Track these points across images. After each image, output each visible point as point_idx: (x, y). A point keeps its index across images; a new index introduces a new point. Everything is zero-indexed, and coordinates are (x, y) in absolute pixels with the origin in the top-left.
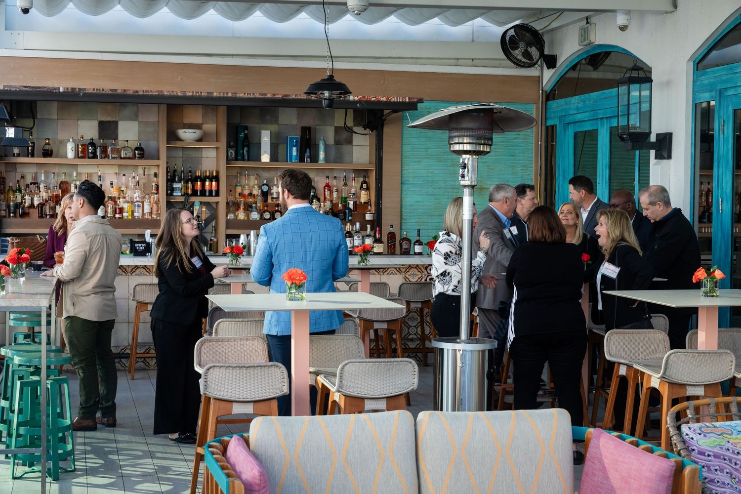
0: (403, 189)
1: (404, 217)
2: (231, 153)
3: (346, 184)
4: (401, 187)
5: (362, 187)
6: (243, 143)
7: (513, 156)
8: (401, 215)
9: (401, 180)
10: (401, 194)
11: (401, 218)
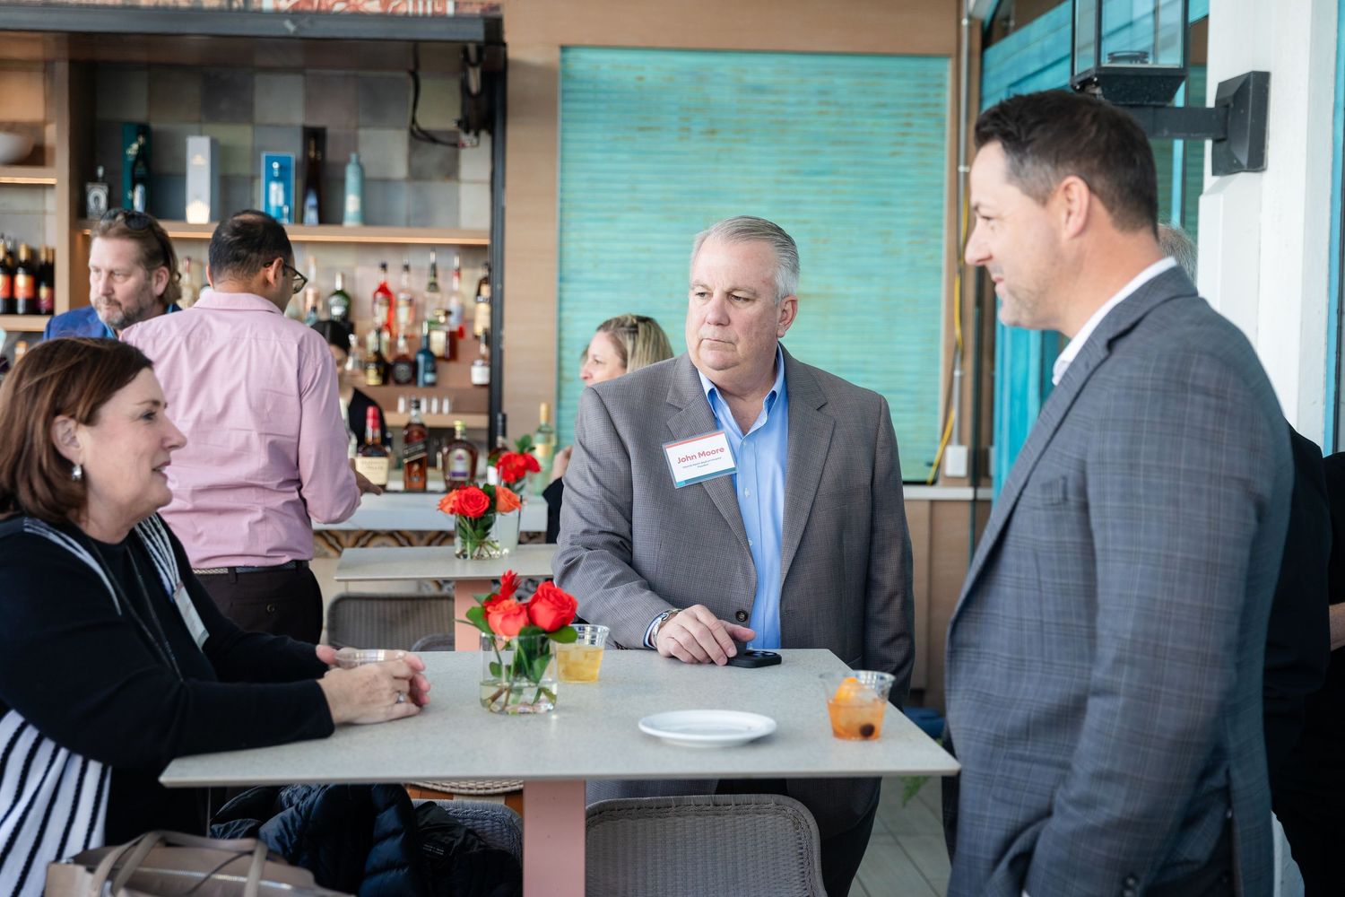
0: (566, 295)
1: (566, 374)
2: (97, 198)
3: (433, 286)
4: (561, 290)
5: (479, 293)
6: (133, 170)
7: (884, 204)
8: (560, 369)
9: (561, 270)
10: (560, 310)
11: (560, 378)
